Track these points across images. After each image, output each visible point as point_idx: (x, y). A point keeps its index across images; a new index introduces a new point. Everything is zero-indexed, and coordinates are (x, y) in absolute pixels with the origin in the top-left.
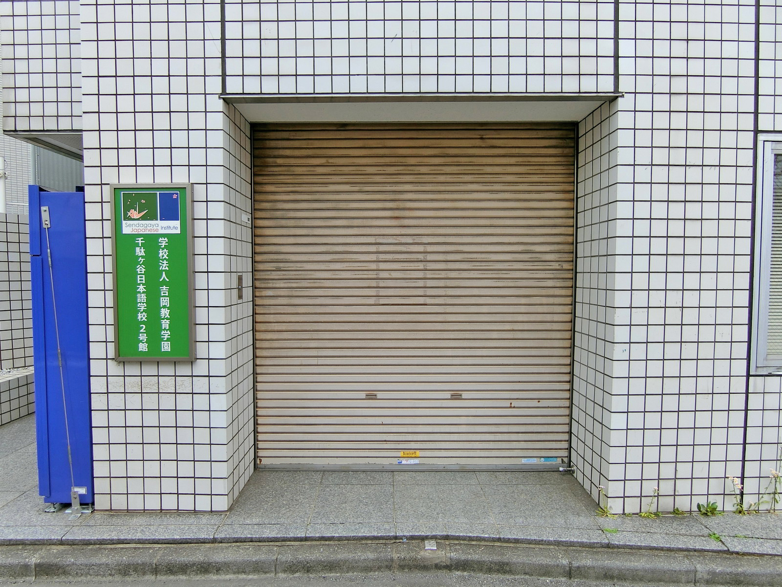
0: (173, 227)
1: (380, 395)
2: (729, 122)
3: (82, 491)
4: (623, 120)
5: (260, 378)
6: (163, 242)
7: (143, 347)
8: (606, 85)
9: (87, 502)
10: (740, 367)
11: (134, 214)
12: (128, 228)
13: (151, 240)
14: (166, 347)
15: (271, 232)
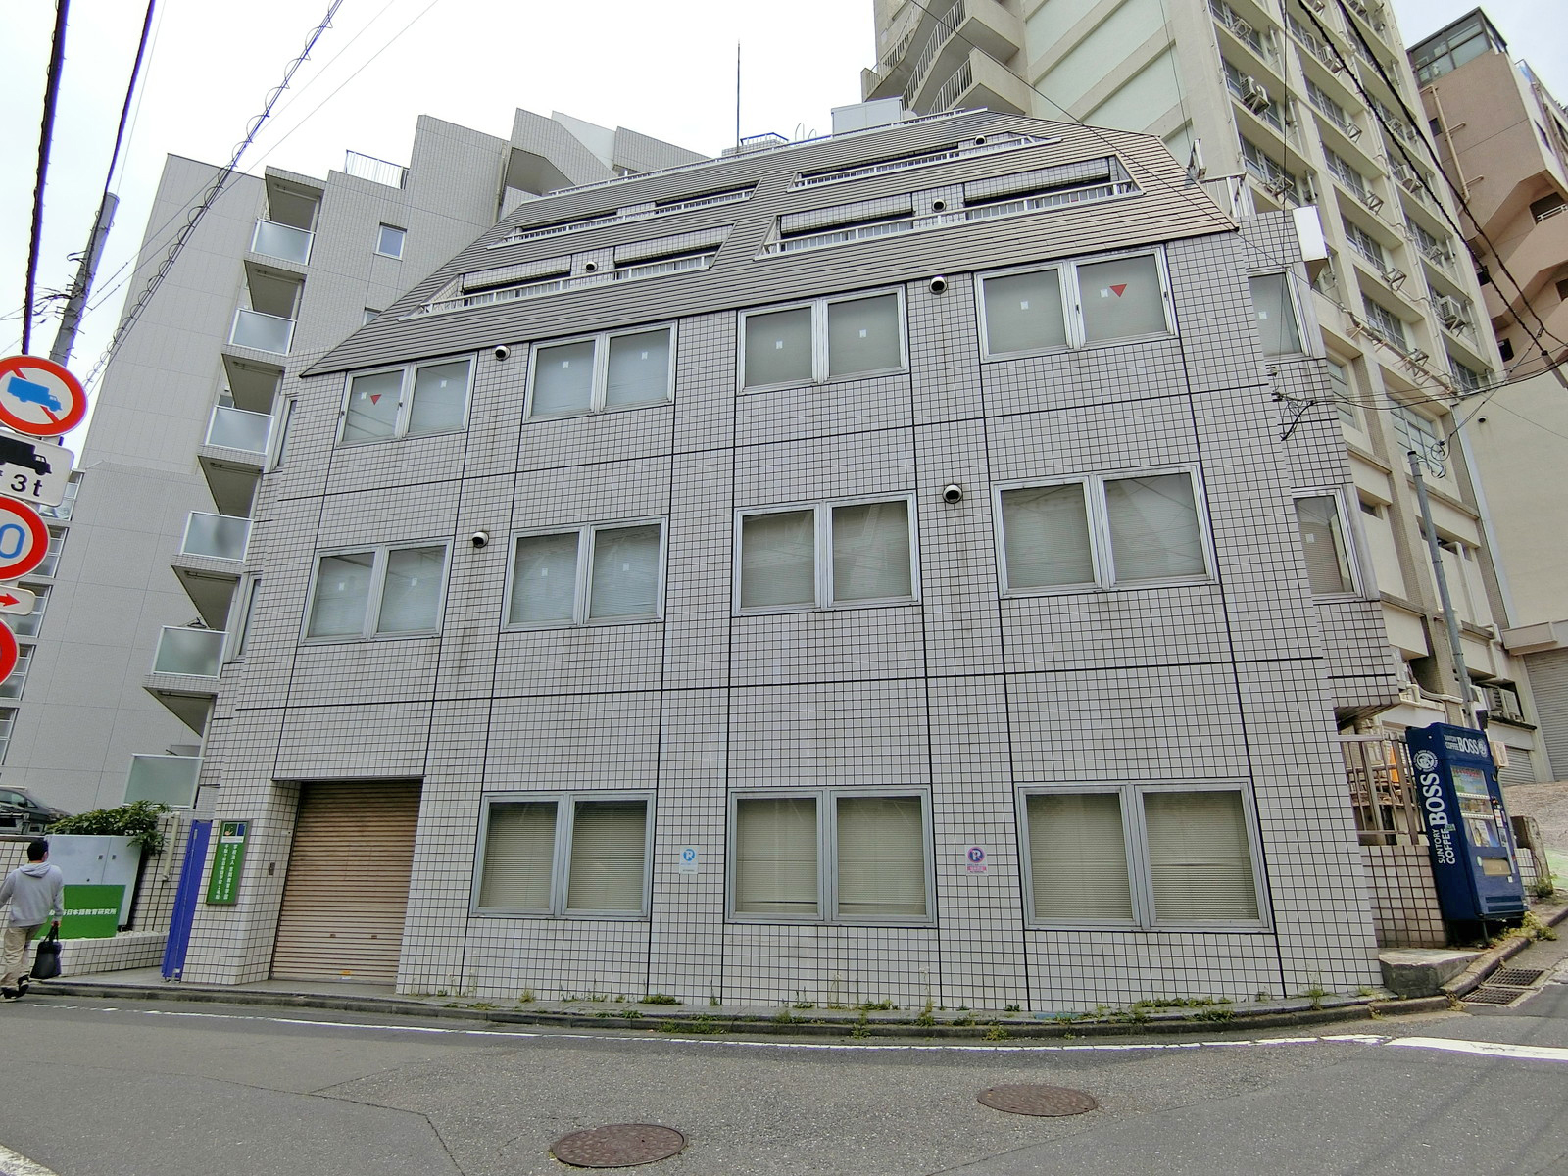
0: (240, 839)
1: (337, 935)
2: (470, 787)
3: (178, 971)
4: (425, 788)
5: (281, 928)
6: (236, 846)
7: (217, 897)
8: (420, 772)
9: (179, 976)
10: (464, 913)
11: (227, 833)
12: (224, 840)
13: (231, 845)
14: (226, 897)
15: (302, 839)
